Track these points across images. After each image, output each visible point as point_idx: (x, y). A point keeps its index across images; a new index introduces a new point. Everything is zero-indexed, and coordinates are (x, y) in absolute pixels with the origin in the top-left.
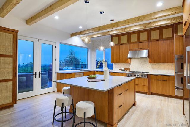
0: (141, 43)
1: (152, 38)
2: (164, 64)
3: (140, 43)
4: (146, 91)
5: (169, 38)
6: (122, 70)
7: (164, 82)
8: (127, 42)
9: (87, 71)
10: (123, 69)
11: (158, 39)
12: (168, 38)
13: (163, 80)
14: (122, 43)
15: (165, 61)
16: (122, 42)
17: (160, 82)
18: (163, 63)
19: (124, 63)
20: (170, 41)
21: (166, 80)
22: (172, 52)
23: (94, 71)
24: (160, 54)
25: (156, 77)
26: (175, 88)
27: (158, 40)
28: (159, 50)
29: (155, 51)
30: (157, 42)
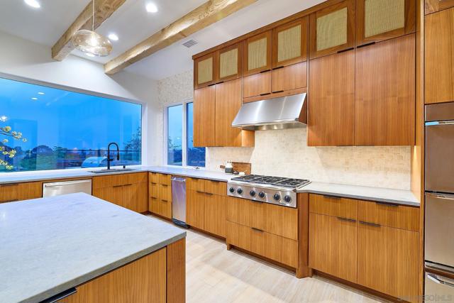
0: (280, 70)
1: (321, 45)
2: (368, 148)
3: (276, 72)
4: (292, 260)
5: (392, 32)
6: (228, 171)
7: (367, 231)
8: (236, 72)
9: (130, 170)
10: (229, 166)
11: (342, 46)
12: (385, 34)
13: (363, 223)
14: (224, 78)
15: (374, 138)
16: (223, 74)
17: (348, 226)
18: (365, 144)
19: (229, 146)
20: (398, 44)
21: (376, 222)
22: (404, 95)
23: (148, 172)
24: (354, 106)
25: (331, 203)
26: (425, 270)
27: (342, 50)
28: (349, 91)
29: (331, 97)
30: (340, 58)
